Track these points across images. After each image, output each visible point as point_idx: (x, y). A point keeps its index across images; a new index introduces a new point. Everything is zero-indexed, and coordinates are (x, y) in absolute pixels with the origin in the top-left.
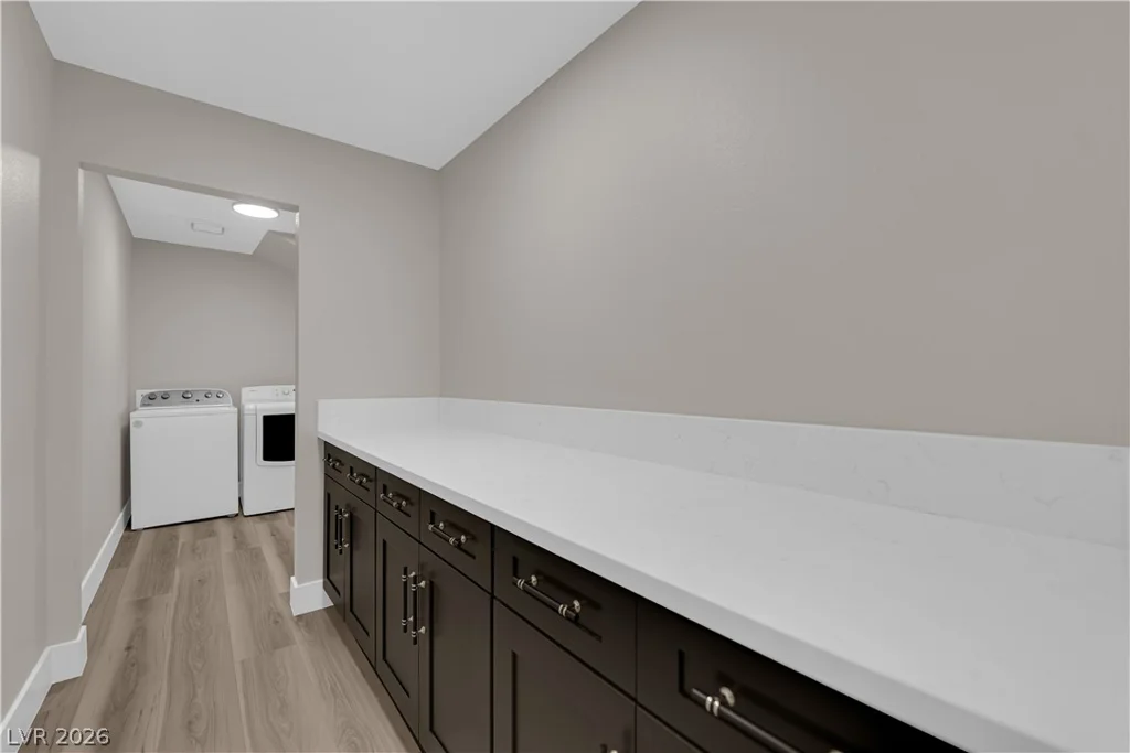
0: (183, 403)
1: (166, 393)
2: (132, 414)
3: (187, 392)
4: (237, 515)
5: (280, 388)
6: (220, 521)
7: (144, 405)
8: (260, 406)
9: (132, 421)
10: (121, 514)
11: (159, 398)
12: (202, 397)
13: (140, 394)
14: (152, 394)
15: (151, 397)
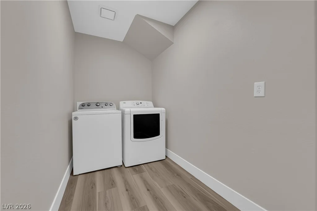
0: (96, 108)
1: (89, 103)
2: (73, 113)
3: (98, 103)
4: (121, 166)
5: (135, 102)
6: (114, 169)
7: (80, 109)
8: (132, 110)
9: (73, 117)
10: (69, 166)
11: (86, 105)
12: (104, 106)
13: (79, 104)
14: (83, 104)
15: (83, 105)
